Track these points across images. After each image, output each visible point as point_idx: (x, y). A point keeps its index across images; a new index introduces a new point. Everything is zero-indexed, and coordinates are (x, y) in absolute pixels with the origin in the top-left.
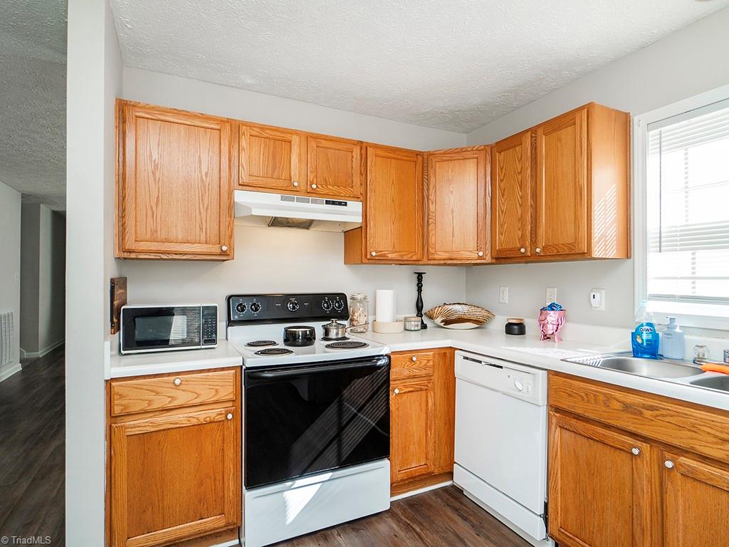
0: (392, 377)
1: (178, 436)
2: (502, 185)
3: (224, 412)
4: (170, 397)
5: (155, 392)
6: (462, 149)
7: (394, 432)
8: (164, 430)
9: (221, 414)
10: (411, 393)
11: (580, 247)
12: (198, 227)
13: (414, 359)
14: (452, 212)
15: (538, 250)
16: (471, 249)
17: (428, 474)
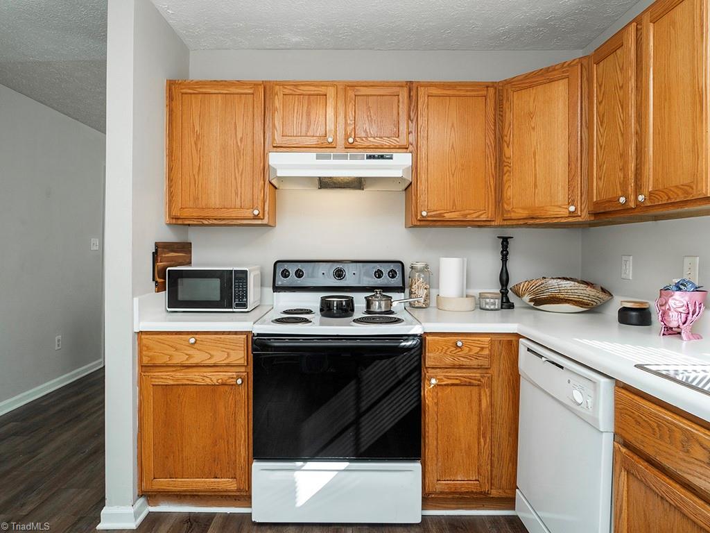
0: (429, 363)
1: (195, 393)
2: (601, 108)
3: (235, 376)
4: (187, 355)
5: (175, 348)
6: (549, 68)
7: (430, 432)
8: (182, 385)
9: (232, 378)
10: (455, 387)
11: (699, 188)
12: (233, 191)
13: (459, 344)
14: (535, 154)
15: (641, 198)
16: (559, 204)
17: (481, 493)
